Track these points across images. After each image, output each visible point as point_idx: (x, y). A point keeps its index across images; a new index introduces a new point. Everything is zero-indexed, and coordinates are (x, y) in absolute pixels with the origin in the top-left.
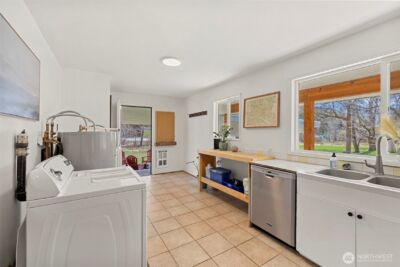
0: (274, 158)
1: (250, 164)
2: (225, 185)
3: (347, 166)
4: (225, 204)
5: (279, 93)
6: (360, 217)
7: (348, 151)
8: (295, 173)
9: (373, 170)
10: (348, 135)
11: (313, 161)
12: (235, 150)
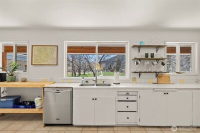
0: (55, 83)
1: (44, 88)
2: (17, 108)
3: (87, 82)
4: (17, 122)
5: (57, 46)
6: (96, 99)
7: (72, 76)
8: (72, 88)
9: (94, 82)
10: (72, 69)
11: (74, 81)
12: (24, 81)
